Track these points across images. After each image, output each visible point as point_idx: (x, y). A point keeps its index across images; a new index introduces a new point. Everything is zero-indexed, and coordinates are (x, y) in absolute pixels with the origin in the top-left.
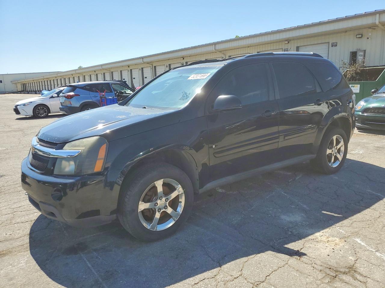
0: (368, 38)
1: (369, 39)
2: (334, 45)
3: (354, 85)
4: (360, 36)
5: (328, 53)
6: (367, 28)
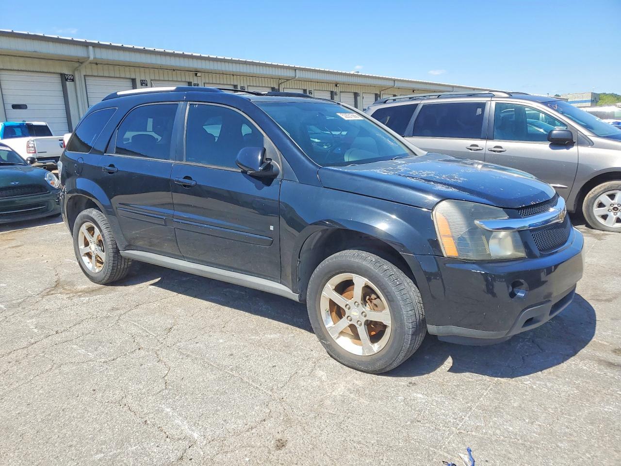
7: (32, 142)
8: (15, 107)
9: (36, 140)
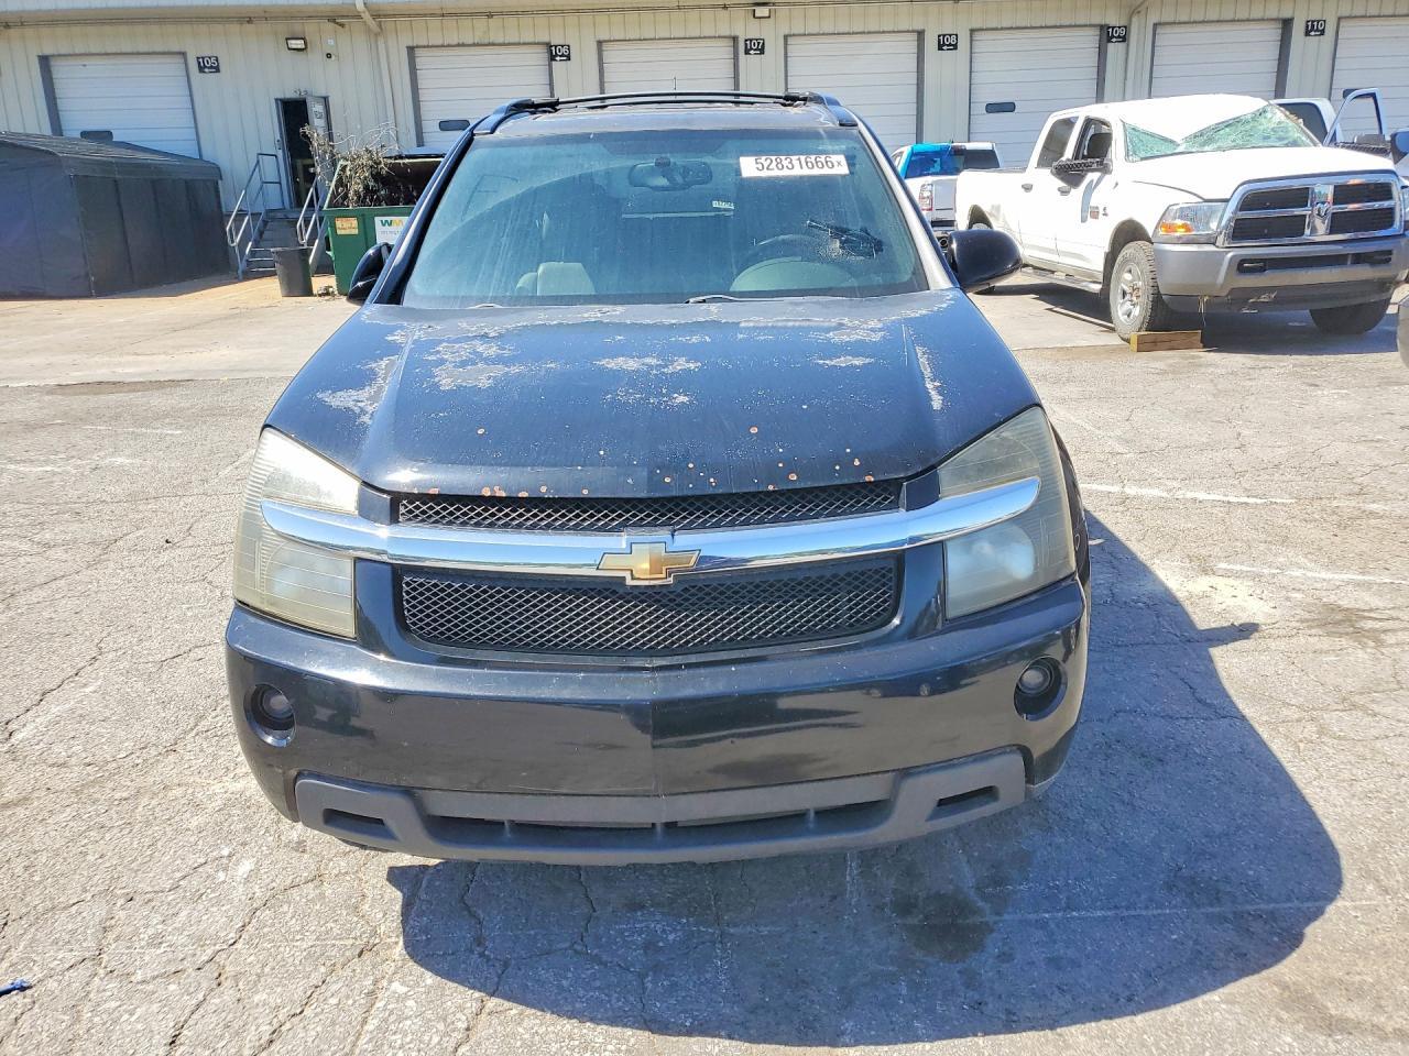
0: (329, 56)
1: (333, 57)
2: (209, 66)
3: (389, 219)
4: (299, 44)
5: (191, 95)
6: (321, 17)
7: (929, 187)
8: (994, 108)
9: (937, 182)
